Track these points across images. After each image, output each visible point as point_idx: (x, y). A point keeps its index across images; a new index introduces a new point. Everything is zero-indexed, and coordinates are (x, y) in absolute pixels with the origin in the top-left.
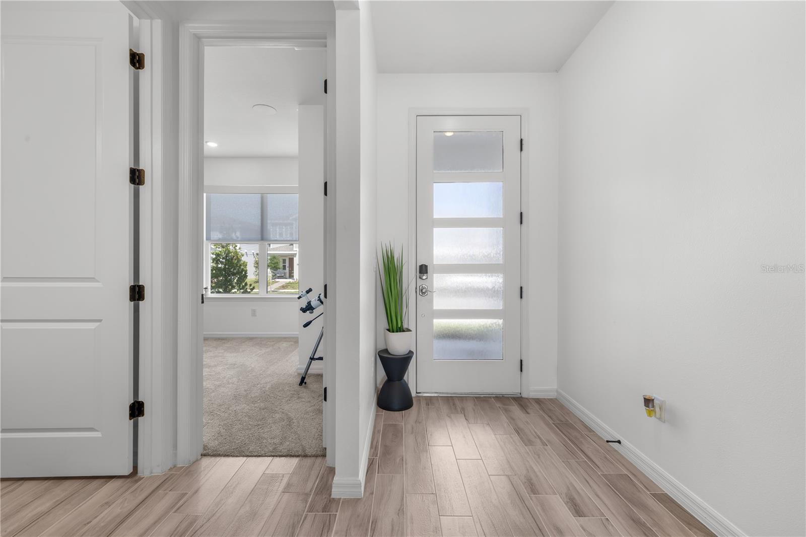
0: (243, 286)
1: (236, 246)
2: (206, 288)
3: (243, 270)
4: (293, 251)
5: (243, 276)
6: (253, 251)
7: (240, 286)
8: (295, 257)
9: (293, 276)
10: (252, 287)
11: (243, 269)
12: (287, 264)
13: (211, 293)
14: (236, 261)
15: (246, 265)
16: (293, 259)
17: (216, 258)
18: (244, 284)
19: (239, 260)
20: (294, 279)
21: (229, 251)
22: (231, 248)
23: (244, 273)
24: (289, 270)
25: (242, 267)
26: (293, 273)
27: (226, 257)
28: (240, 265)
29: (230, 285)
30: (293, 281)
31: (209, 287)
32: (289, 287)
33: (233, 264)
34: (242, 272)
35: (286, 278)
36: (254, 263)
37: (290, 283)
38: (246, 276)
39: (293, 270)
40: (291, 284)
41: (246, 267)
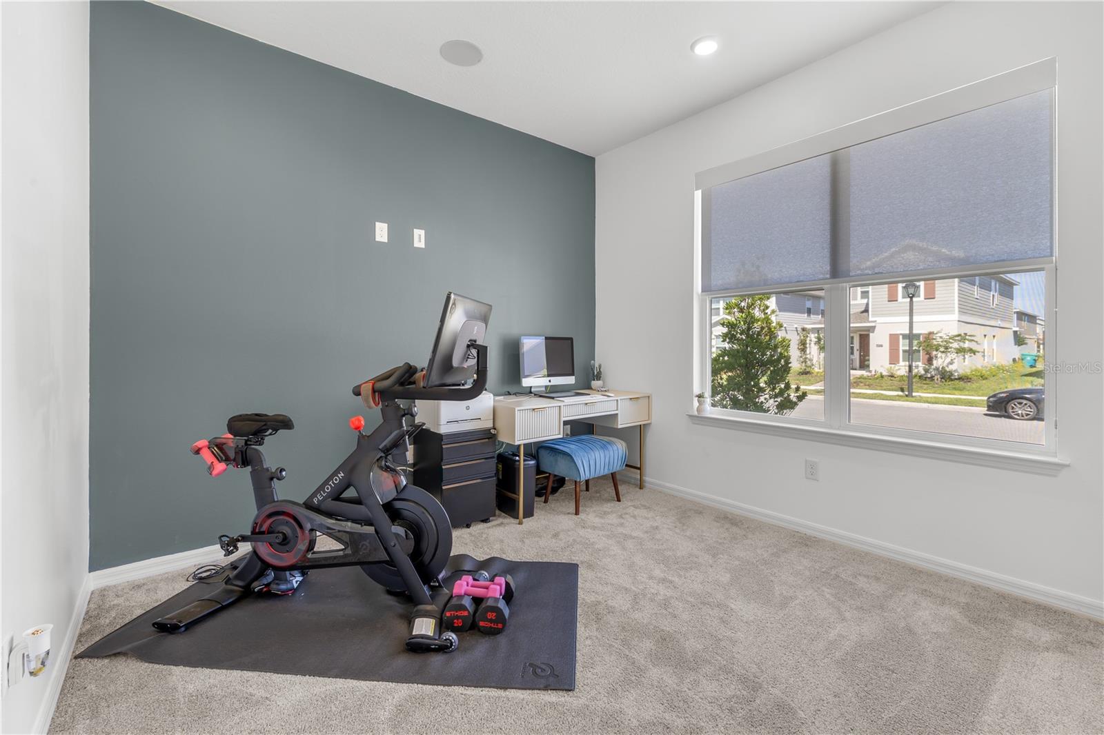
0: (781, 389)
1: (767, 307)
2: (700, 396)
3: (781, 356)
4: (869, 322)
5: (780, 370)
6: (796, 326)
7: (774, 389)
8: (873, 332)
9: (868, 366)
10: (800, 393)
11: (781, 354)
12: (856, 345)
13: (713, 405)
14: (768, 338)
15: (789, 346)
16: (868, 335)
17: (729, 332)
18: (783, 386)
19: (772, 334)
20: (870, 371)
21: (752, 317)
22: (757, 313)
23: (782, 362)
24: (860, 355)
25: (779, 350)
26: (869, 360)
27: (749, 329)
28: (776, 347)
29: (754, 386)
30: (870, 374)
31: (708, 393)
32: (862, 384)
33: (761, 343)
34: (779, 360)
35: (856, 369)
36: (797, 343)
37: (861, 377)
38: (786, 369)
39: (869, 356)
40: (865, 378)
41: (787, 350)
